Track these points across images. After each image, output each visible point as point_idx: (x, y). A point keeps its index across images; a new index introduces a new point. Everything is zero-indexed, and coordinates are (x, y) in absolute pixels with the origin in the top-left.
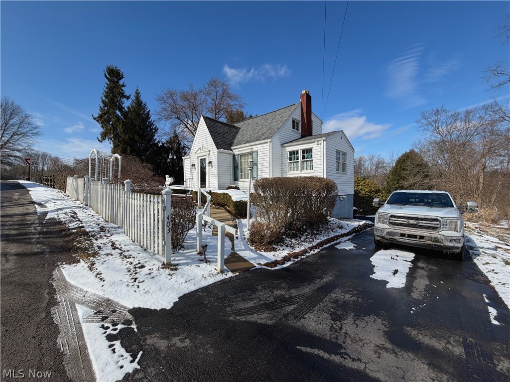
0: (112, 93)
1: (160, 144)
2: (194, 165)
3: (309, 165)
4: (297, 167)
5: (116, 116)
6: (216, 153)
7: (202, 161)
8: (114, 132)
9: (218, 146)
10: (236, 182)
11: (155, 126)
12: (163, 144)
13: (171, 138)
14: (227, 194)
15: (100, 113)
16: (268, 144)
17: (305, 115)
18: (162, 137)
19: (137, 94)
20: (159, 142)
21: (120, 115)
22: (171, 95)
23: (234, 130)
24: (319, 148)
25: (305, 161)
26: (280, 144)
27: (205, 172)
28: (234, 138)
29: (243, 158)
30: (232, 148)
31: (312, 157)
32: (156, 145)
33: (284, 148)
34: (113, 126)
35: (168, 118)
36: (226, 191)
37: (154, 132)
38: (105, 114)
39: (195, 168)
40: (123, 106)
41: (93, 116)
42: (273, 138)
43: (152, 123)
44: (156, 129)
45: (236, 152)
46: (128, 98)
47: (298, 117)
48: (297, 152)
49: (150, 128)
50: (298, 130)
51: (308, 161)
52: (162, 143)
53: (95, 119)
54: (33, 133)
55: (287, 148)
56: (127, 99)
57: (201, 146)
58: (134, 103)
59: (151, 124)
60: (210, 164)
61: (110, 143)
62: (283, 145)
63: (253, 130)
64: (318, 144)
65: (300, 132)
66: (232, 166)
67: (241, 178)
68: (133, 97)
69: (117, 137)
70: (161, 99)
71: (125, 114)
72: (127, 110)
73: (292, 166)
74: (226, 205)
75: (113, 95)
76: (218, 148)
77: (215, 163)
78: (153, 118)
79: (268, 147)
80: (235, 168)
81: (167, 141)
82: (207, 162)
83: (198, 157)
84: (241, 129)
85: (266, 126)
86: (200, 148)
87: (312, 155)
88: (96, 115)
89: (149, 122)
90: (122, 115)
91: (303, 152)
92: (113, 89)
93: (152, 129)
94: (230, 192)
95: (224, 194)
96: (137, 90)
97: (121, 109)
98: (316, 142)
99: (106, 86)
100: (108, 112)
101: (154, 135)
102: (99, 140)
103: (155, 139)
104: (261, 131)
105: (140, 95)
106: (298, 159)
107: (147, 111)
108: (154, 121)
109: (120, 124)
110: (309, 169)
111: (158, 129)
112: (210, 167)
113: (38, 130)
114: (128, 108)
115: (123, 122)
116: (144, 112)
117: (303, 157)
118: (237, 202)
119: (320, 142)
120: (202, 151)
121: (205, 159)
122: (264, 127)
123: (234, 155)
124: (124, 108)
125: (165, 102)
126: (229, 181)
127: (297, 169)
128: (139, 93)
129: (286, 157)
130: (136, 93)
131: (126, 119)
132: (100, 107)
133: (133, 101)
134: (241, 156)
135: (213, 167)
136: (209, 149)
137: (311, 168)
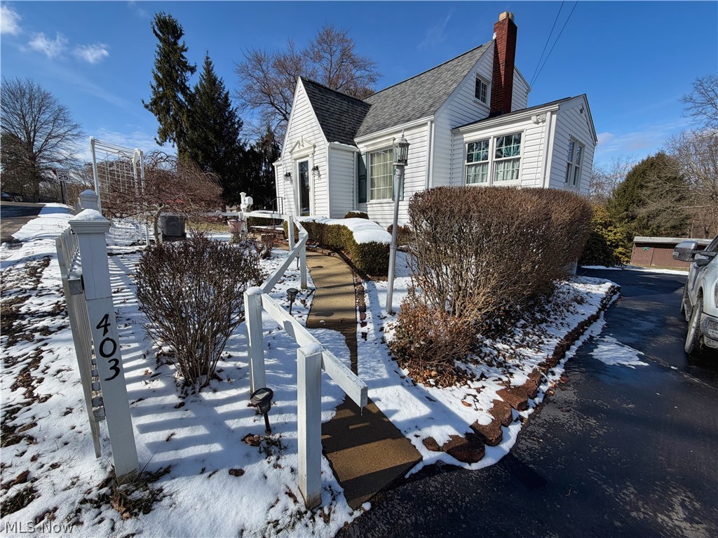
0: (167, 62)
1: (248, 148)
2: (289, 174)
3: (511, 169)
4: (483, 175)
5: (177, 102)
6: (327, 150)
7: (303, 166)
8: (176, 128)
9: (330, 136)
10: (363, 205)
11: (237, 119)
12: (252, 147)
13: (263, 138)
14: (345, 228)
15: (154, 97)
16: (427, 128)
17: (502, 67)
18: (249, 137)
19: (208, 64)
20: (245, 144)
21: (184, 100)
22: (259, 61)
23: (359, 109)
24: (539, 130)
25: (501, 162)
26: (450, 128)
27: (308, 186)
28: (360, 122)
29: (376, 159)
30: (356, 140)
31: (518, 153)
32: (241, 149)
33: (460, 137)
34: (174, 119)
35: (255, 104)
36: (342, 222)
37: (237, 129)
38: (161, 98)
39: (292, 181)
40: (187, 84)
41: (143, 102)
42: (437, 113)
43: (234, 114)
44: (241, 125)
45: (362, 148)
46: (193, 70)
47: (487, 73)
48: (486, 142)
49: (231, 121)
50: (484, 100)
51: (509, 161)
53: (146, 107)
54: (73, 135)
55: (465, 136)
56: (192, 73)
57: (300, 139)
58: (204, 79)
60: (316, 172)
61: (173, 146)
62: (456, 130)
63: (394, 105)
64: (537, 123)
65: (489, 105)
66: (355, 175)
67: (372, 199)
68: (201, 70)
69: (181, 136)
70: (242, 70)
71: (191, 98)
72: (193, 91)
73: (472, 174)
74: (343, 248)
75: (170, 66)
76: (329, 140)
77: (324, 169)
78: (234, 104)
79: (427, 133)
80: (361, 178)
81: (258, 144)
82: (310, 167)
83: (295, 159)
84: (373, 107)
85: (422, 93)
86: (298, 142)
87: (518, 147)
88: (148, 101)
89: (230, 113)
90: (186, 100)
92: (169, 55)
93: (235, 123)
94: (350, 224)
95: (339, 227)
96: (208, 58)
97: (184, 89)
98: (534, 118)
99: (158, 50)
100: (164, 95)
101: (238, 134)
102: (157, 142)
103: (240, 140)
104: (411, 104)
105: (212, 66)
106: (486, 157)
107: (225, 92)
108: (236, 111)
109: (183, 114)
110: (509, 177)
111: (242, 123)
112: (317, 177)
113: (79, 130)
114: (196, 88)
115: (189, 111)
116: (220, 94)
117: (499, 153)
118: (364, 245)
119: (542, 117)
120: (302, 148)
121: (307, 162)
122: (417, 96)
123: (359, 155)
124: (188, 88)
125: (250, 75)
126: (349, 202)
127: (483, 179)
128: (211, 63)
129: (461, 155)
130: (206, 63)
131: (192, 105)
132: (152, 87)
133: (202, 76)
134: (372, 154)
135: (322, 177)
136: (313, 142)
137: (515, 177)
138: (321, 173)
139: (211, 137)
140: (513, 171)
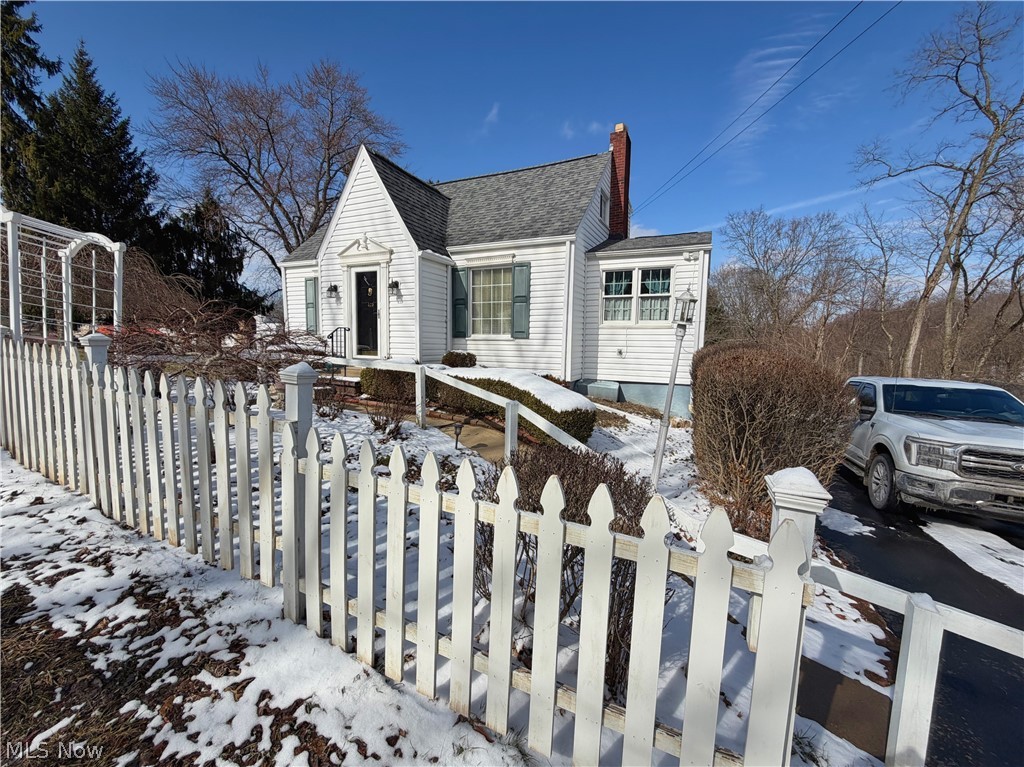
1: (164, 222)
2: (336, 288)
3: (658, 307)
4: (626, 311)
6: (416, 261)
7: (366, 284)
9: (419, 240)
10: (460, 341)
11: (145, 169)
12: (176, 221)
13: (196, 208)
17: (621, 185)
18: (169, 202)
19: (84, 63)
20: (162, 214)
21: (25, 118)
22: (201, 84)
24: (691, 268)
25: (648, 298)
26: (584, 250)
27: (374, 308)
28: (444, 222)
29: (481, 278)
30: (449, 249)
31: (668, 291)
32: (153, 222)
33: (595, 263)
35: (189, 150)
37: (146, 186)
39: (339, 298)
40: (36, 90)
42: (577, 232)
43: (139, 159)
44: (152, 179)
45: (460, 261)
46: (51, 68)
47: (607, 188)
48: (629, 274)
49: (131, 170)
50: (604, 220)
51: (657, 298)
52: (171, 219)
55: (601, 262)
56: (50, 73)
57: (360, 237)
58: (73, 89)
59: (137, 161)
60: (394, 291)
62: (590, 253)
64: (689, 260)
65: (608, 224)
66: (449, 298)
67: (474, 332)
68: (68, 72)
70: (167, 92)
72: (48, 105)
73: (611, 309)
76: (421, 248)
77: (411, 286)
78: (138, 144)
80: (459, 303)
81: (185, 216)
82: (382, 282)
83: (350, 267)
84: (455, 202)
86: (358, 241)
87: (668, 284)
89: (130, 155)
90: (30, 119)
91: (645, 274)
93: (139, 176)
96: (82, 53)
97: (26, 98)
98: (685, 254)
101: (146, 195)
103: (149, 206)
105: (92, 68)
106: (629, 291)
107: (120, 120)
108: (143, 154)
110: (657, 316)
111: (157, 178)
112: (393, 298)
114: (54, 100)
115: (38, 141)
116: (110, 120)
117: (644, 289)
119: (695, 255)
120: (365, 251)
121: (375, 273)
123: (455, 270)
124: (38, 98)
127: (625, 315)
128: (89, 63)
129: (598, 285)
130: (80, 61)
131: (47, 132)
133: (70, 82)
134: (476, 271)
135: (404, 298)
136: (388, 246)
137: (663, 317)
138: (403, 292)
139: (87, 193)
140: (661, 311)
